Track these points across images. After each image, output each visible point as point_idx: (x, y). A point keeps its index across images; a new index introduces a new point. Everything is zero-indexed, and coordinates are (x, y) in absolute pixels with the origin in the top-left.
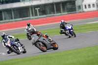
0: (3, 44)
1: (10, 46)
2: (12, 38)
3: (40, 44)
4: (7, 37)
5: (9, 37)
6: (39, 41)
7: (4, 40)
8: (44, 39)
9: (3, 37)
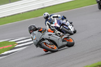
0: (48, 26)
1: (59, 26)
2: (57, 17)
3: (45, 43)
4: (52, 17)
5: (54, 17)
6: (43, 39)
7: (47, 22)
8: (50, 35)
9: (47, 18)
